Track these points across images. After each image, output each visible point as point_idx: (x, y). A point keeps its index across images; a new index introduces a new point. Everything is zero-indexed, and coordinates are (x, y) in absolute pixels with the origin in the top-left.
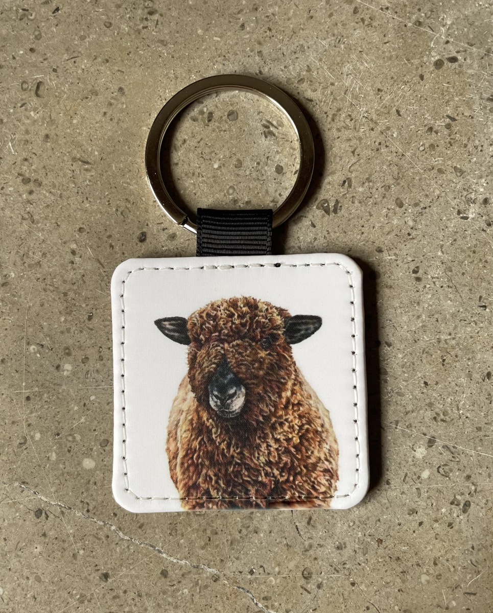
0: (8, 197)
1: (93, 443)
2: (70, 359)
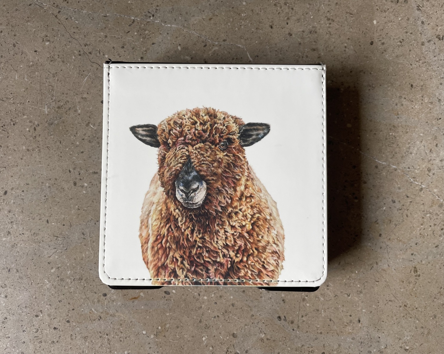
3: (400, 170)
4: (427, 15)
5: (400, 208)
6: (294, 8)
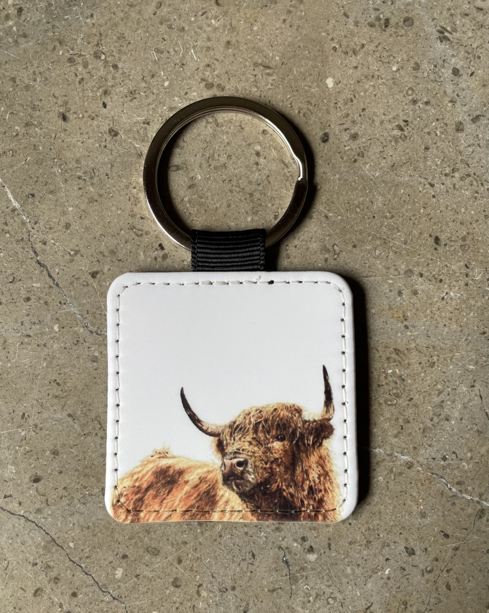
3: (421, 466)
4: (466, 52)
5: (428, 569)
6: (120, 65)
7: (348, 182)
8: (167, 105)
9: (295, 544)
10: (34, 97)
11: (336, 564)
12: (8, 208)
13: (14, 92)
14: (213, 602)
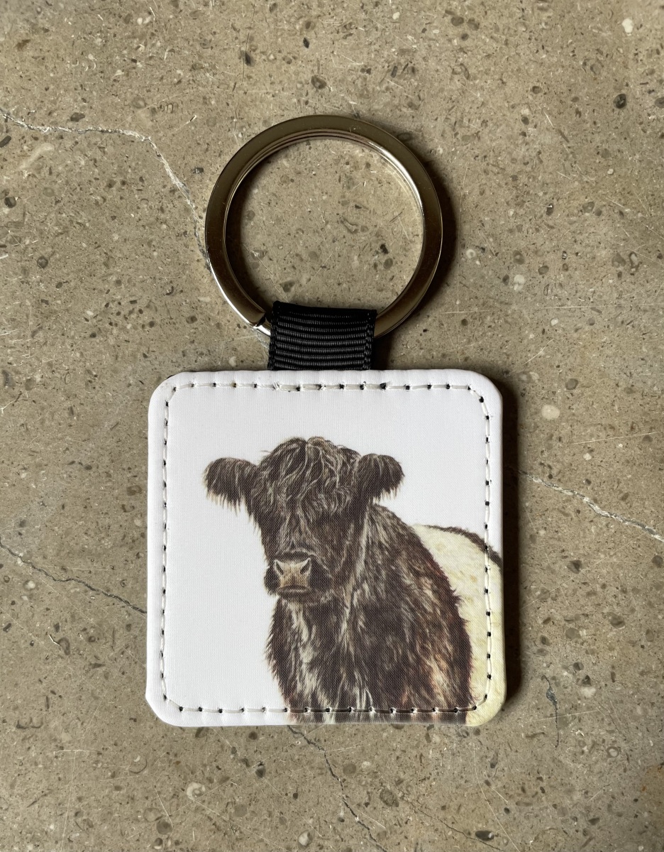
0: (432, 43)
1: (556, 385)
2: (523, 267)
7: (652, 165)
8: (396, 46)
9: (565, 673)
10: (205, 28)
11: (622, 702)
12: (164, 187)
13: (176, 21)
14: (448, 750)
